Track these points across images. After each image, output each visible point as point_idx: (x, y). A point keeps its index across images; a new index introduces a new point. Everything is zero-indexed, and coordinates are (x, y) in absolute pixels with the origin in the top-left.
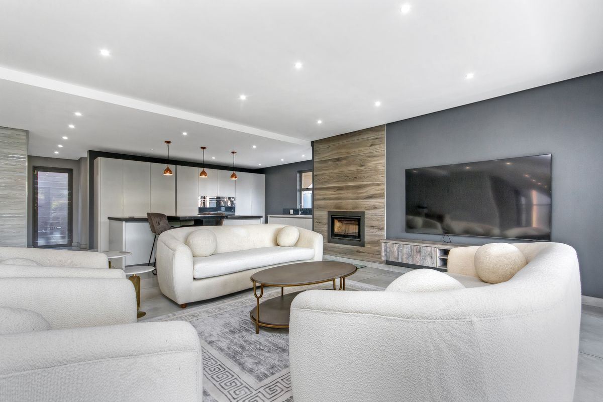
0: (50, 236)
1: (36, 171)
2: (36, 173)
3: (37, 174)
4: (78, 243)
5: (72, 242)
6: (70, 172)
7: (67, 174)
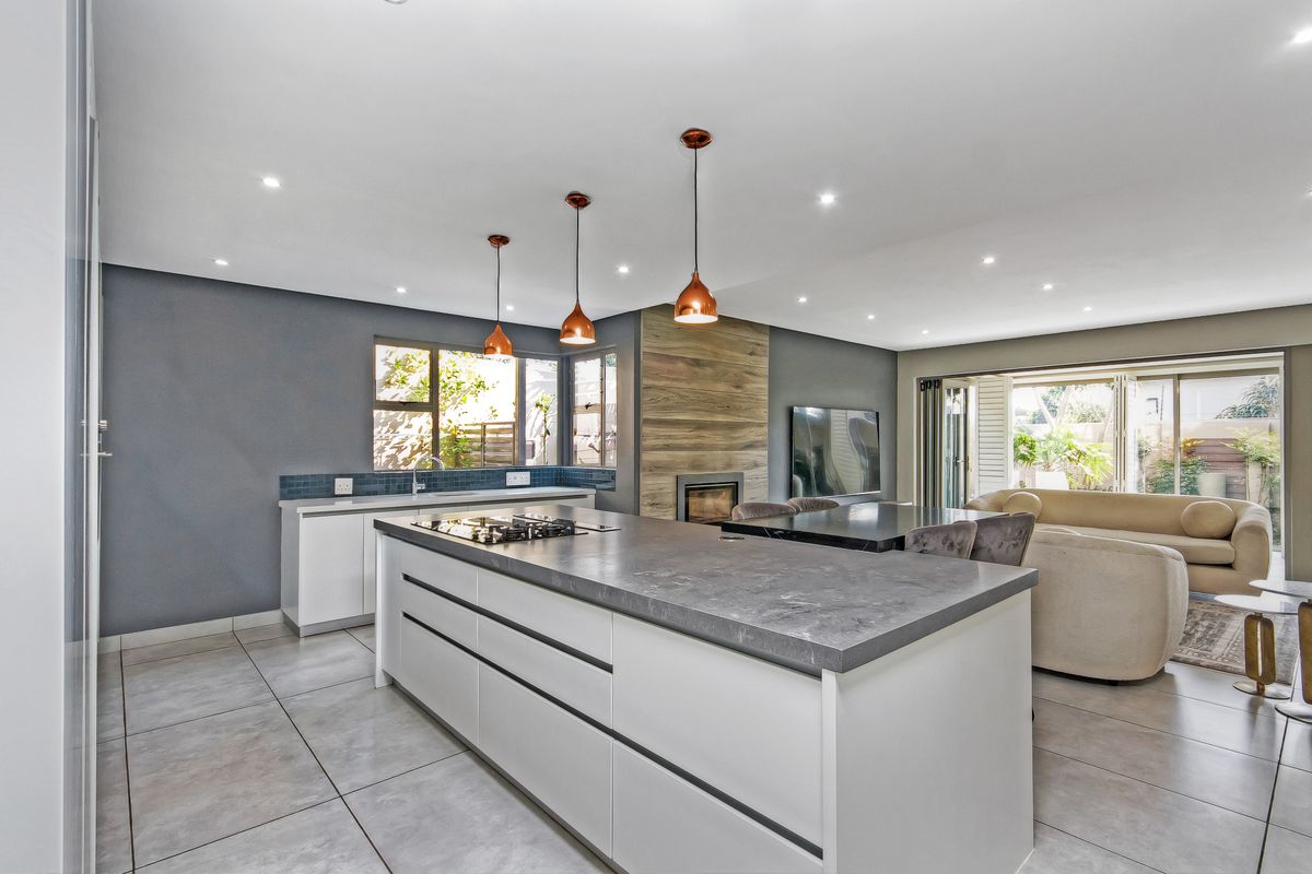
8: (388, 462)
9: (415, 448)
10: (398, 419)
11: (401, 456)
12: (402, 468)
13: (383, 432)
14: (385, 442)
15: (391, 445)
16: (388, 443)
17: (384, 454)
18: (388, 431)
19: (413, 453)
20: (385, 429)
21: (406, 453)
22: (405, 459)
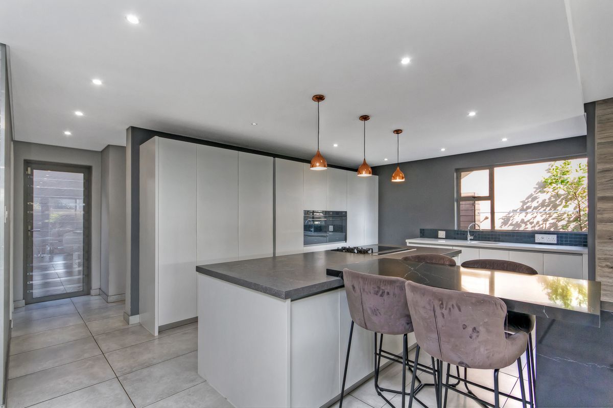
0: (50, 263)
1: (29, 169)
2: (29, 172)
3: (32, 174)
4: (100, 289)
5: (91, 288)
6: (87, 170)
7: (82, 175)
8: (550, 227)
9: (571, 219)
10: (557, 202)
11: (560, 224)
12: (561, 230)
13: (547, 210)
14: (548, 216)
15: (552, 217)
16: (550, 217)
17: (548, 223)
18: (550, 209)
19: (569, 222)
20: (548, 208)
21: (564, 223)
22: (563, 226)
